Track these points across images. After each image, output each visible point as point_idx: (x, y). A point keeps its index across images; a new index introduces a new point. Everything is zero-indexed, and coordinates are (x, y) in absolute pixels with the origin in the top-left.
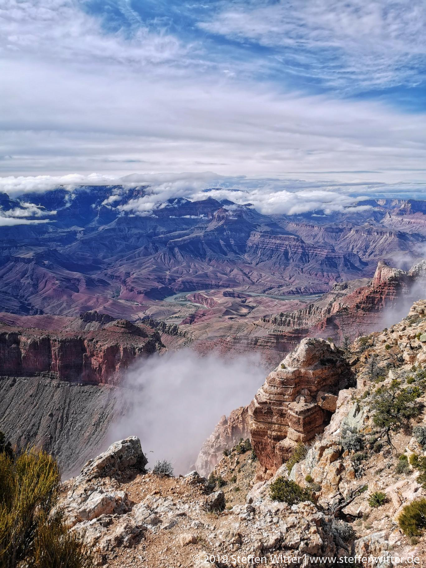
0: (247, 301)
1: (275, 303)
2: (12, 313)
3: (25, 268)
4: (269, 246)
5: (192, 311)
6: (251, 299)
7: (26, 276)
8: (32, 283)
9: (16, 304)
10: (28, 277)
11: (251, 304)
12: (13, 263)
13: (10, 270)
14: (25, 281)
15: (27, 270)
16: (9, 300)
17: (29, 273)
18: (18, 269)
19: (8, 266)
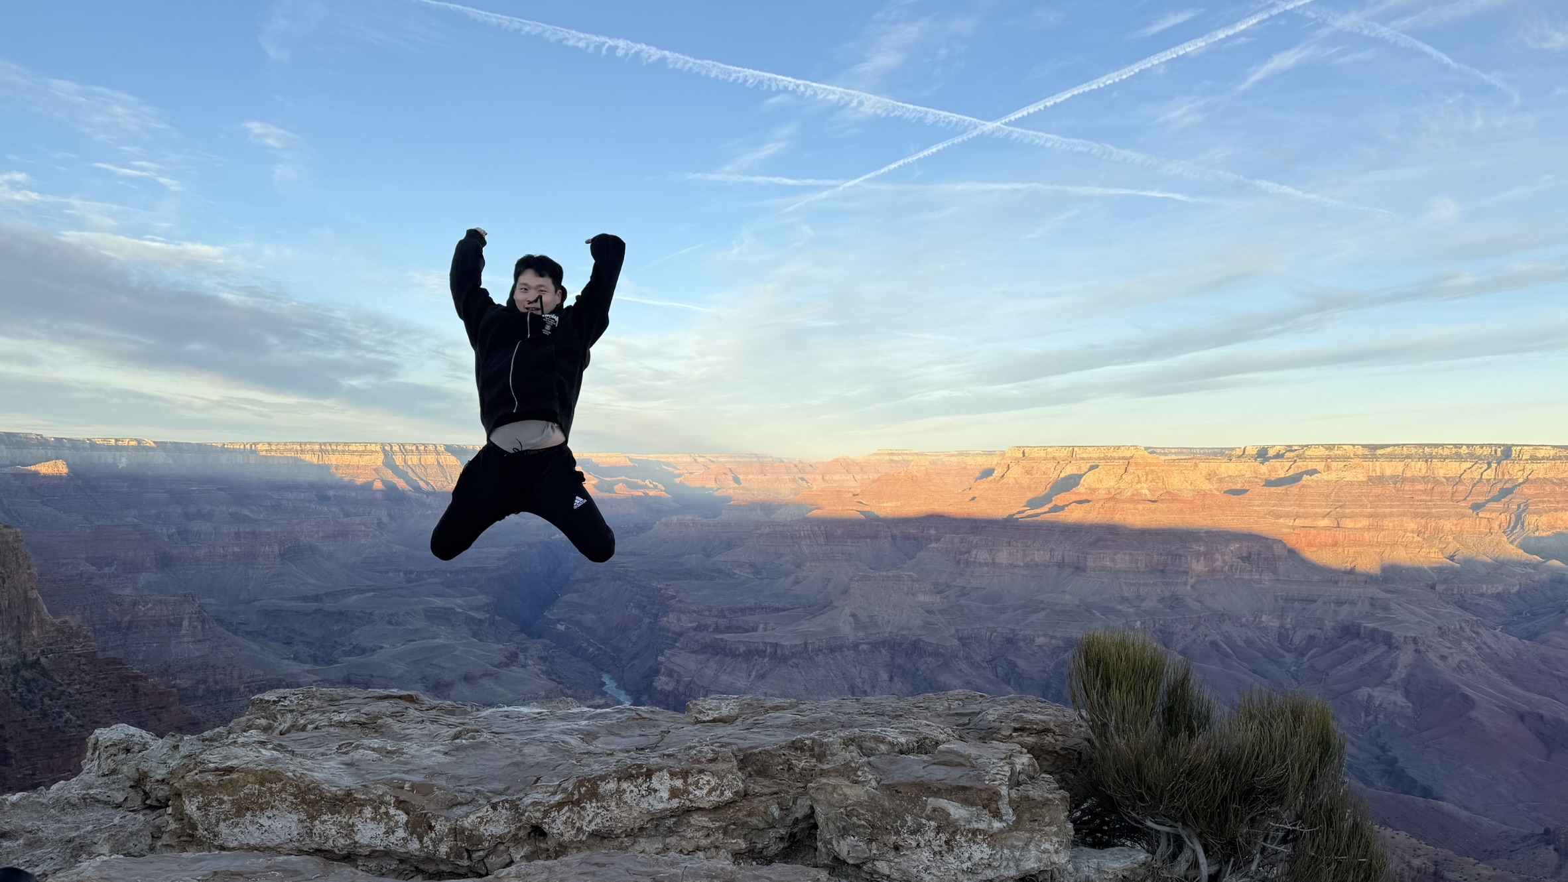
3: (1389, 660)
7: (1389, 681)
10: (1393, 684)
14: (1387, 698)
15: (1393, 666)
17: (1400, 673)
18: (1367, 658)
19: (1343, 648)
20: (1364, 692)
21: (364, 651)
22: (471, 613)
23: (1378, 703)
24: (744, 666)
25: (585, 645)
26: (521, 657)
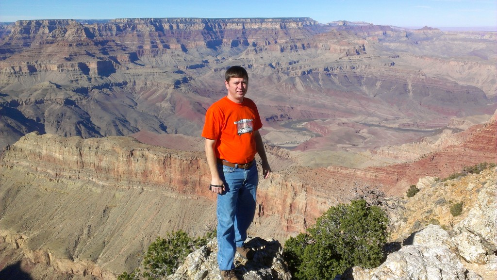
0: (361, 132)
1: (389, 135)
3: (166, 92)
4: (388, 78)
5: (308, 138)
6: (365, 130)
7: (166, 99)
8: (170, 105)
10: (167, 100)
11: (364, 135)
12: (155, 87)
13: (153, 93)
14: (165, 105)
15: (167, 94)
17: (169, 96)
18: (159, 92)
19: (152, 90)
20: (158, 104)
23: (163, 106)
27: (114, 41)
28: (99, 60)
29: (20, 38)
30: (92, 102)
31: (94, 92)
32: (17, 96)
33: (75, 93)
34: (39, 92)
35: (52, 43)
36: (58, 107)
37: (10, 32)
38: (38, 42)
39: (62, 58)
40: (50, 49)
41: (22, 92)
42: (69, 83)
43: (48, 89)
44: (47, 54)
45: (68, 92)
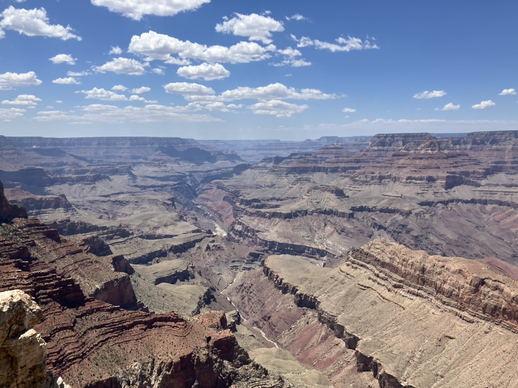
2: (503, 260)
9: (508, 252)
13: (509, 215)
16: (501, 246)
21: (127, 215)
22: (166, 201)
24: (269, 221)
25: (208, 213)
26: (185, 218)
27: (467, 155)
28: (449, 174)
29: (375, 151)
30: (435, 217)
31: (438, 207)
32: (366, 203)
33: (419, 206)
34: (386, 201)
35: (404, 155)
36: (401, 218)
37: (368, 144)
38: (391, 155)
39: (412, 171)
40: (402, 161)
41: (370, 199)
42: (414, 196)
43: (394, 199)
44: (399, 165)
45: (413, 204)
